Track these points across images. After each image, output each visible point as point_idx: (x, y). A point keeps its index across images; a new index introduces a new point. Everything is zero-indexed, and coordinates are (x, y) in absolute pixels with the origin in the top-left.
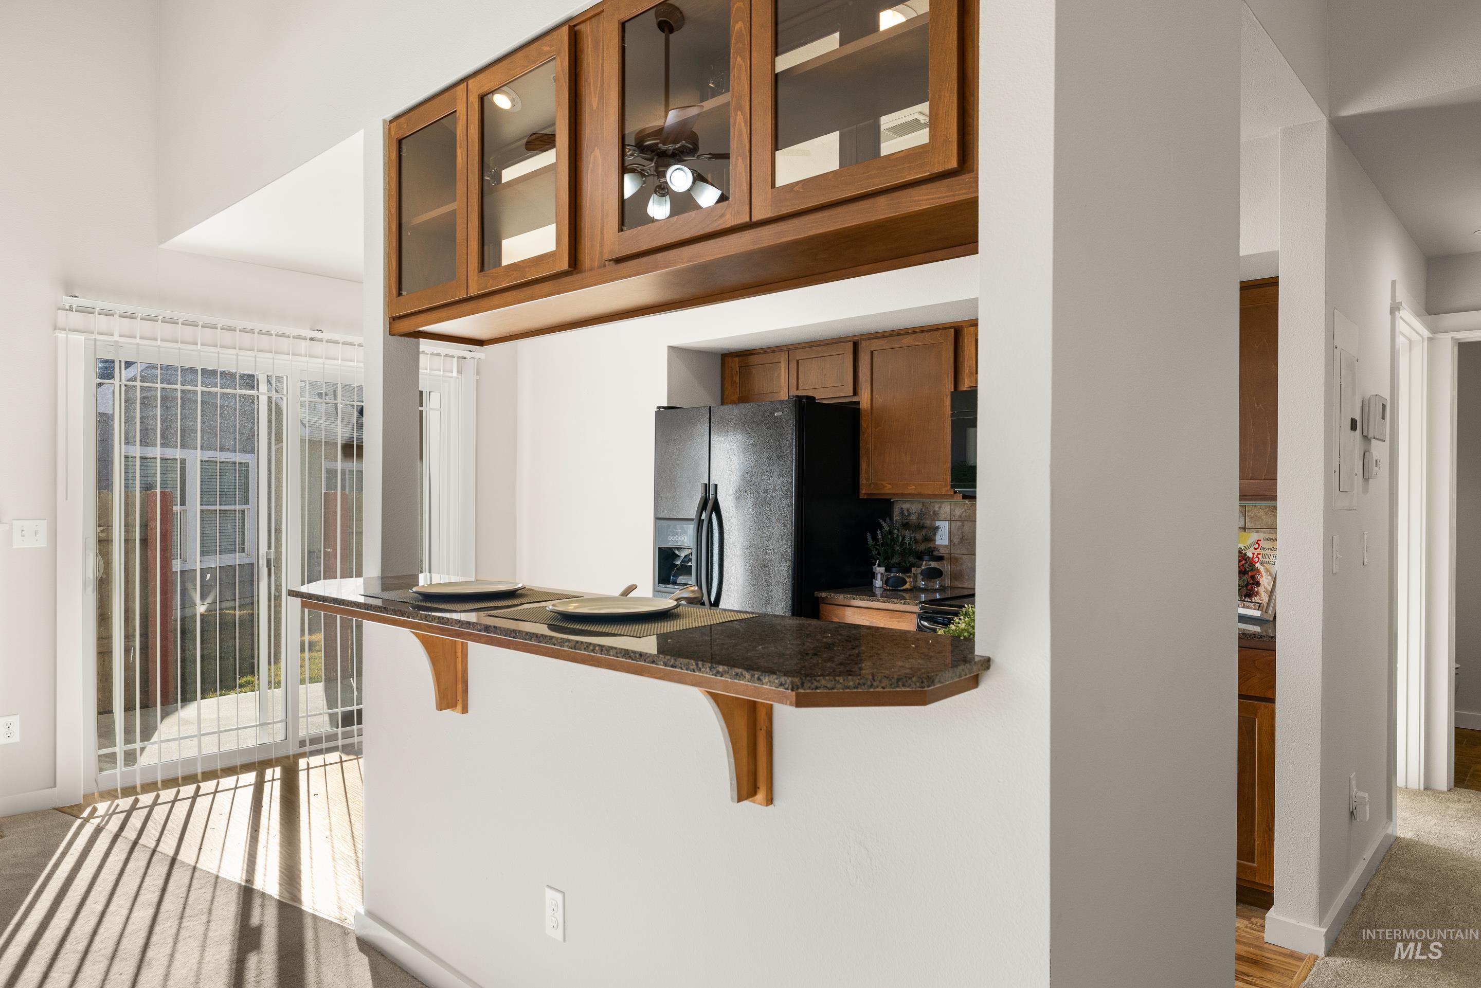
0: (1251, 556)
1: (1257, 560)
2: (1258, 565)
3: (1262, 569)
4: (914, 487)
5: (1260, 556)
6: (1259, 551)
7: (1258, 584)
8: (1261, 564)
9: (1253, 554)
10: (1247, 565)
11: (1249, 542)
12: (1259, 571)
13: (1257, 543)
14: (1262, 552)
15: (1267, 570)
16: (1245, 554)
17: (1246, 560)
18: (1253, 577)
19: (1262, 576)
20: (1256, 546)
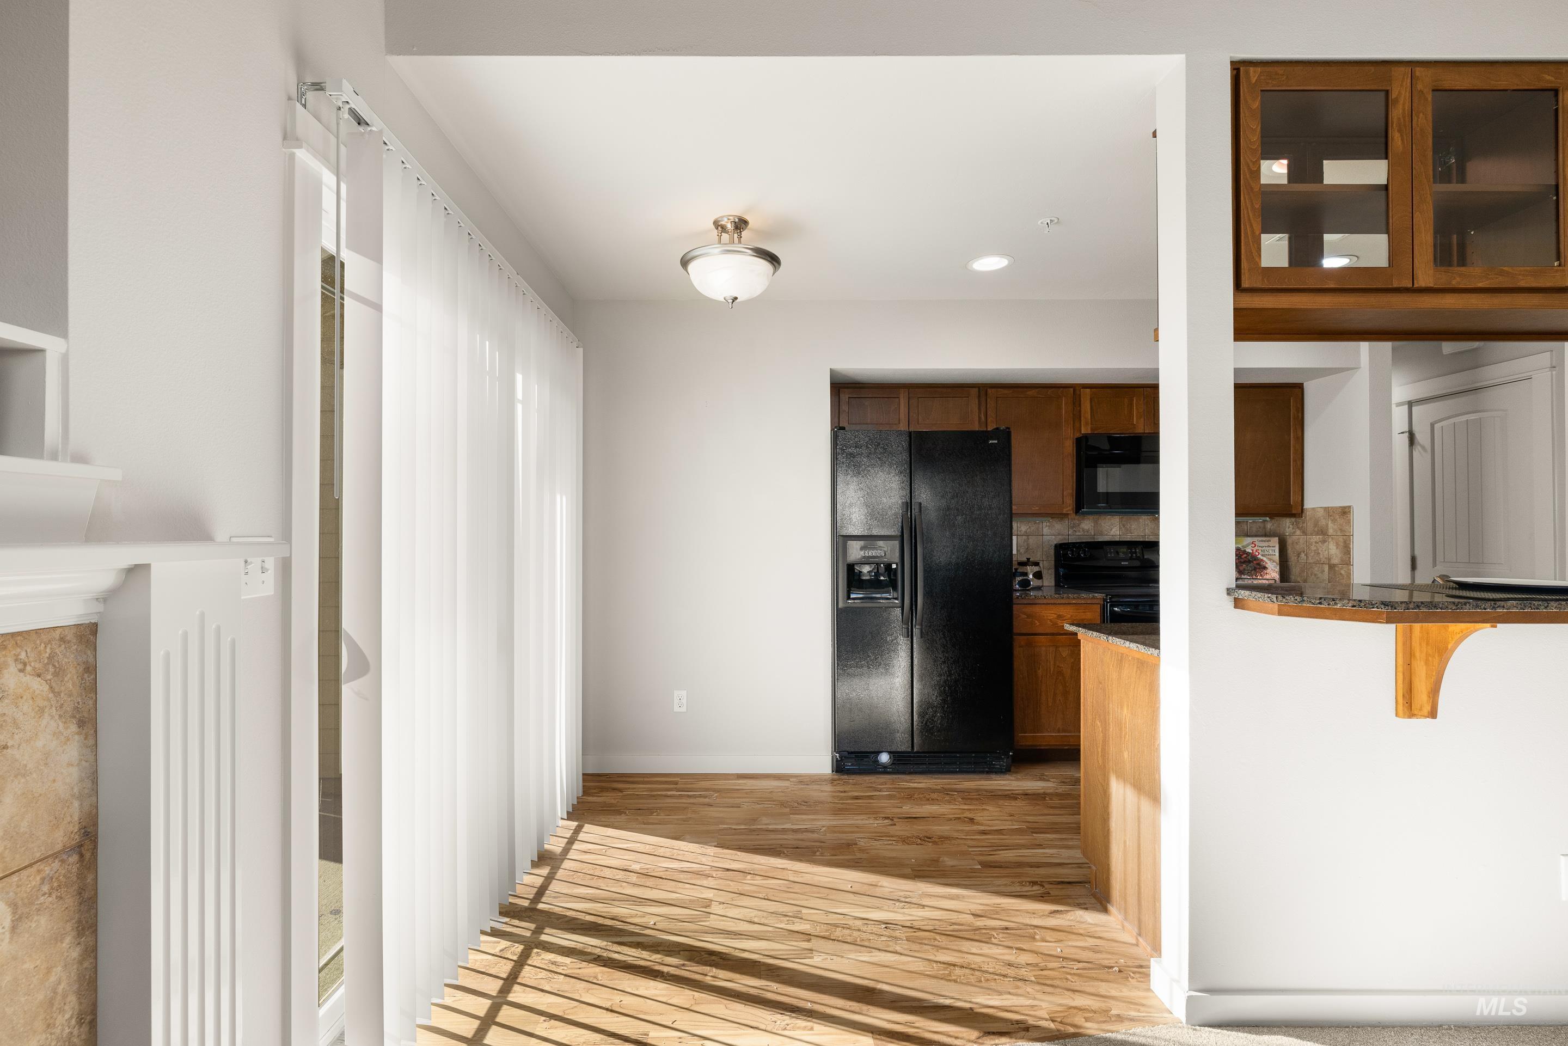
0: (1251, 552)
1: (1257, 554)
2: (1259, 556)
3: (1265, 559)
4: (1037, 508)
5: (1260, 551)
6: (1256, 548)
7: (1265, 568)
8: (1262, 555)
9: (1253, 550)
10: (1249, 557)
11: (1245, 543)
12: (1262, 560)
13: (1253, 543)
14: (1260, 549)
15: (1270, 560)
16: (1245, 551)
17: (1247, 554)
18: (1259, 564)
19: (1266, 563)
20: (1253, 545)
